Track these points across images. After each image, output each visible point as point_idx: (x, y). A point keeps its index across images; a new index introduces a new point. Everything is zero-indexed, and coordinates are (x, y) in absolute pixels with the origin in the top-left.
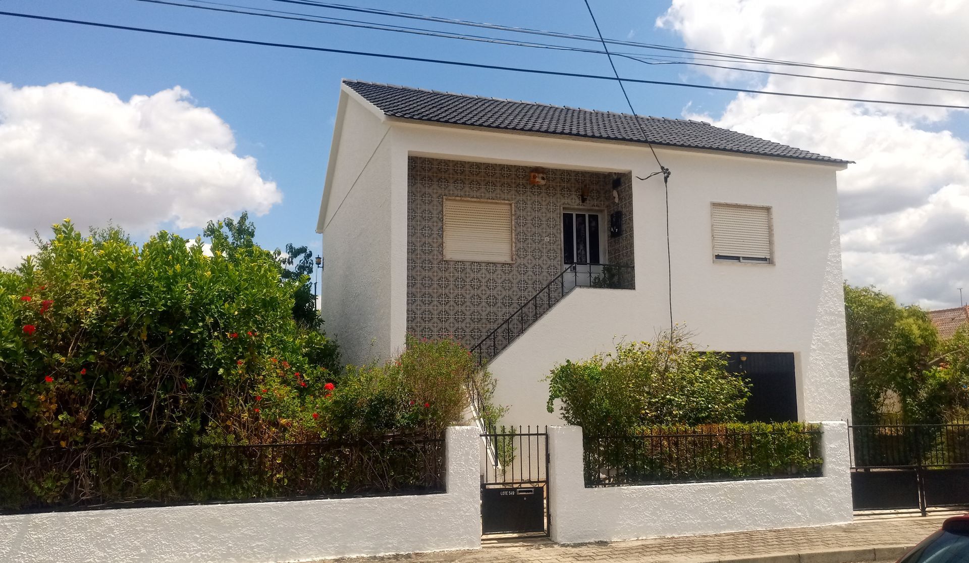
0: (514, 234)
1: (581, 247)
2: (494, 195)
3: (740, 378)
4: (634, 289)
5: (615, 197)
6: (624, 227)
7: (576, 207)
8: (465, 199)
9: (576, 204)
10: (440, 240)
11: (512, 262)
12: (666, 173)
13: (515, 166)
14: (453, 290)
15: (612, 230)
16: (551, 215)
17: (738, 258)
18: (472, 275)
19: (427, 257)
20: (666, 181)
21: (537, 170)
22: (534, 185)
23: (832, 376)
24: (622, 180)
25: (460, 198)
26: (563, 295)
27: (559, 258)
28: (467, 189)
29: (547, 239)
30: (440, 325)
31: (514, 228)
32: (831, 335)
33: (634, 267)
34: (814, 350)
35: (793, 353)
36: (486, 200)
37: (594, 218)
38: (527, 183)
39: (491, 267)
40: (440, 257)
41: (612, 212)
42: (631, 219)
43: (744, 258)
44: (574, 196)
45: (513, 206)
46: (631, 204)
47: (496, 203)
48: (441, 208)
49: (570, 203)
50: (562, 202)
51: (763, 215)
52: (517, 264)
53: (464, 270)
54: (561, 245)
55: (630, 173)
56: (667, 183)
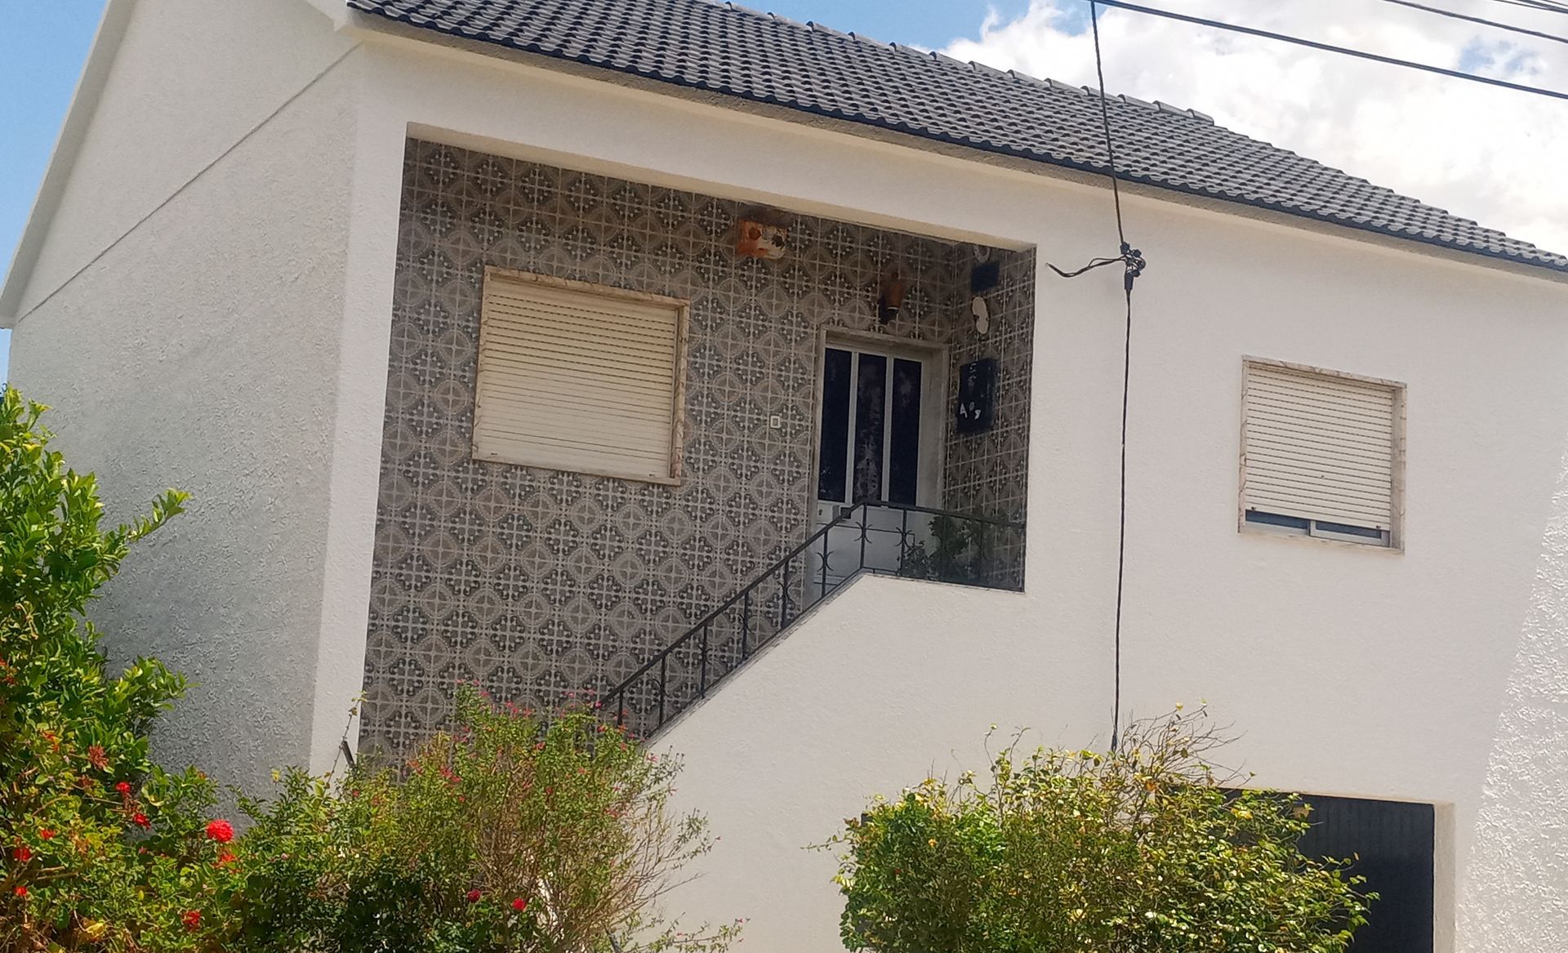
0: (682, 399)
1: (869, 454)
2: (632, 276)
3: (1337, 873)
4: (1022, 590)
5: (976, 318)
6: (1000, 407)
7: (864, 333)
8: (549, 280)
9: (865, 324)
10: (466, 398)
11: (671, 481)
12: (1134, 262)
13: (699, 196)
14: (495, 551)
15: (963, 411)
16: (794, 351)
17: (1303, 524)
18: (554, 511)
19: (423, 444)
20: (1129, 286)
21: (761, 214)
22: (749, 257)
23: (1534, 878)
24: (1004, 269)
25: (532, 276)
26: (828, 591)
27: (806, 481)
28: (555, 250)
29: (775, 421)
30: (447, 655)
31: (683, 379)
32: (1534, 761)
33: (1024, 526)
34: (1491, 801)
35: (1429, 808)
36: (609, 290)
37: (909, 371)
38: (730, 250)
39: (610, 492)
40: (463, 449)
41: (964, 361)
42: (1025, 387)
43: (1322, 525)
44: (858, 302)
45: (686, 315)
46: (1027, 340)
47: (637, 301)
48: (474, 301)
49: (848, 321)
50: (824, 318)
51: (1378, 406)
52: (685, 490)
53: (529, 492)
54: (812, 441)
55: (1031, 251)
56: (1132, 291)
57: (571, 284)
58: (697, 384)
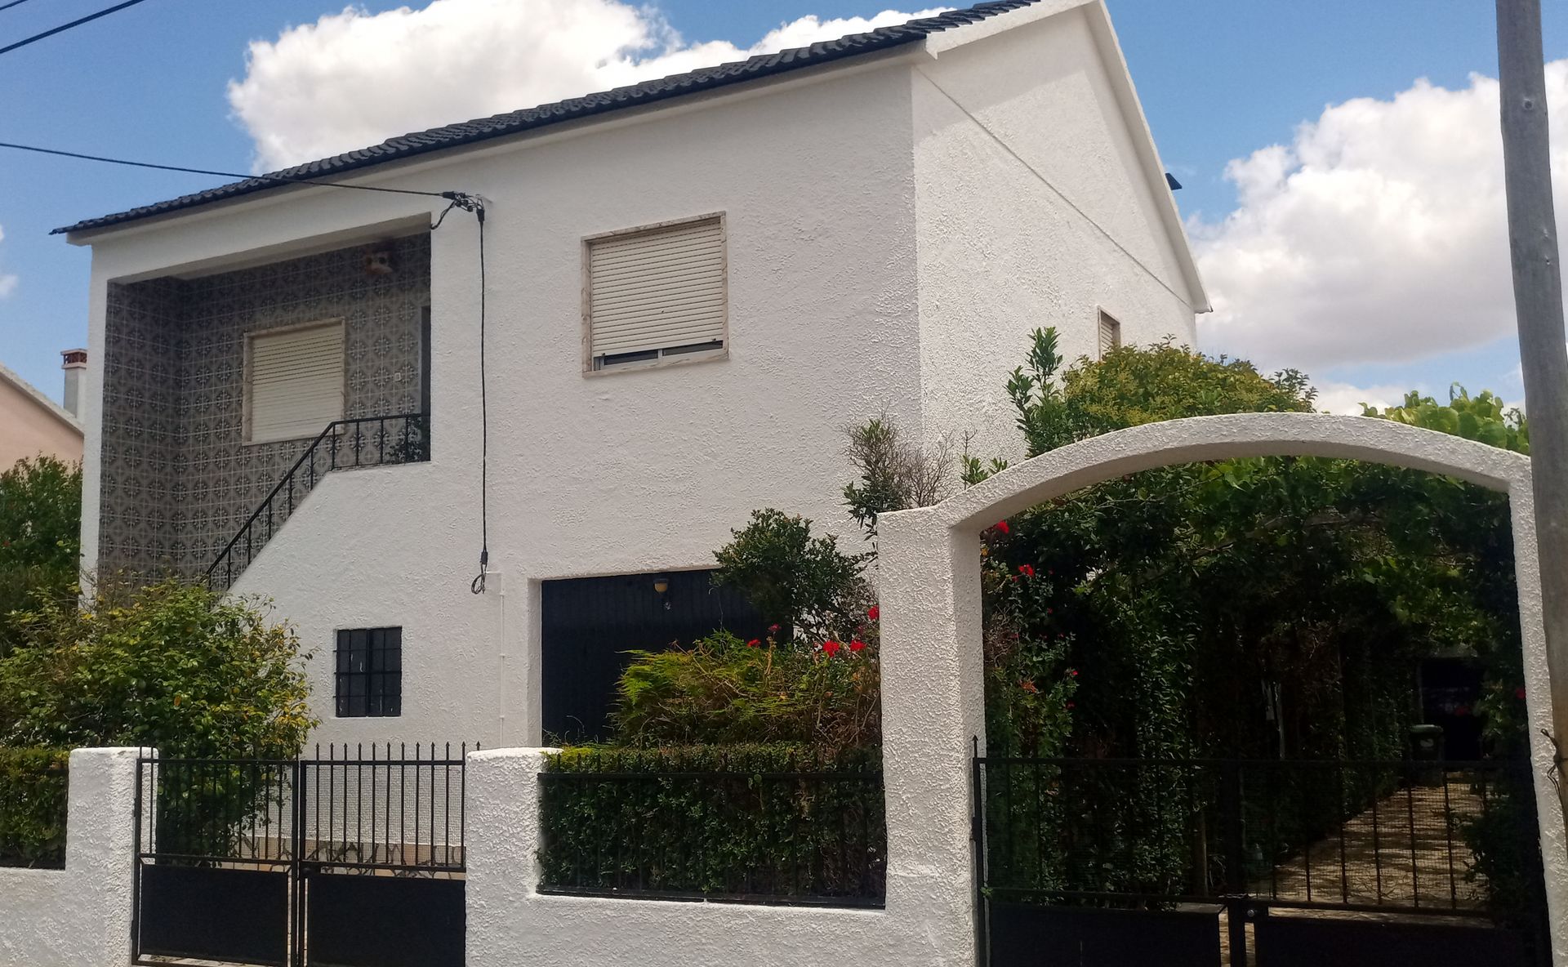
0: (345, 378)
2: (318, 312)
4: (429, 459)
8: (274, 330)
10: (240, 412)
17: (652, 354)
18: (283, 466)
19: (222, 445)
20: (481, 219)
25: (265, 332)
26: (311, 490)
28: (279, 310)
31: (345, 366)
33: (431, 414)
36: (303, 325)
40: (239, 442)
43: (667, 351)
45: (344, 325)
47: (322, 326)
48: (242, 355)
50: (424, 298)
53: (270, 457)
56: (484, 222)
57: (284, 328)
58: (353, 367)
